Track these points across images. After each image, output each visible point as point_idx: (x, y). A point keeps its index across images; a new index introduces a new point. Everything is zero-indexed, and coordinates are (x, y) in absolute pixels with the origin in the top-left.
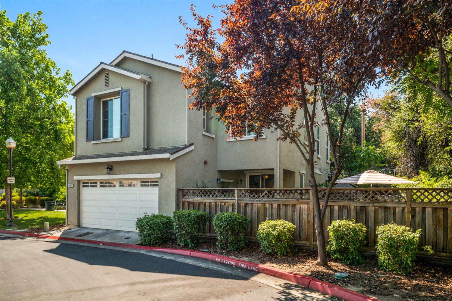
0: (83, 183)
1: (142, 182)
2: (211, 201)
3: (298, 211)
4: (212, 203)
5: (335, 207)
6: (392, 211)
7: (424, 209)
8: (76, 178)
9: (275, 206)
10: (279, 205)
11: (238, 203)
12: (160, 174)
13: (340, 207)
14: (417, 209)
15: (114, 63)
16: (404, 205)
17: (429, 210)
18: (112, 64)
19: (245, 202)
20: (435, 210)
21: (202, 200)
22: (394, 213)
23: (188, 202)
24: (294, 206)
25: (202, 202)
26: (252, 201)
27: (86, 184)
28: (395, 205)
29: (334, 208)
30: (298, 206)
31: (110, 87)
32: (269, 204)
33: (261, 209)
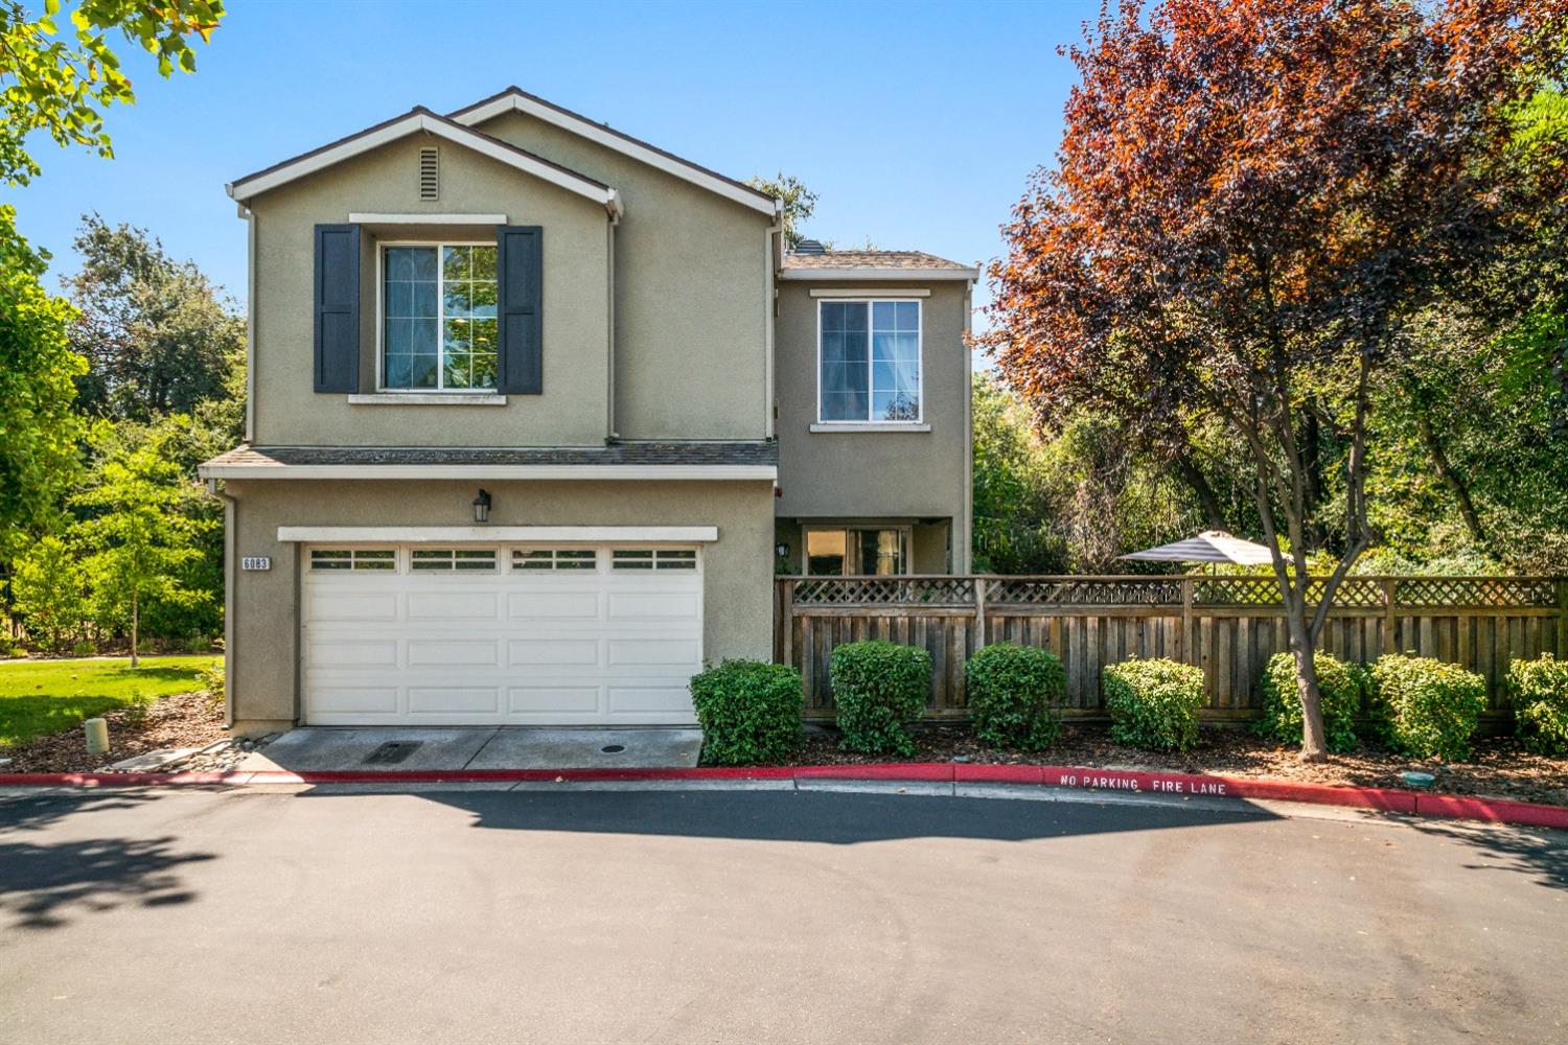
0: (315, 554)
1: (617, 554)
2: (896, 613)
3: (1153, 635)
4: (899, 620)
5: (1241, 620)
6: (1358, 626)
7: (1417, 620)
8: (285, 534)
9: (1092, 622)
10: (1102, 621)
11: (985, 618)
12: (715, 529)
13: (1251, 620)
14: (1405, 621)
15: (469, 119)
16: (1381, 614)
17: (1425, 622)
18: (457, 119)
19: (1006, 614)
20: (1435, 620)
21: (863, 612)
22: (1363, 631)
23: (812, 618)
24: (1141, 620)
25: (865, 618)
26: (1026, 610)
27: (327, 559)
28: (1364, 614)
29: (1238, 623)
30: (1153, 621)
31: (446, 204)
32: (1076, 618)
33: (1052, 632)
